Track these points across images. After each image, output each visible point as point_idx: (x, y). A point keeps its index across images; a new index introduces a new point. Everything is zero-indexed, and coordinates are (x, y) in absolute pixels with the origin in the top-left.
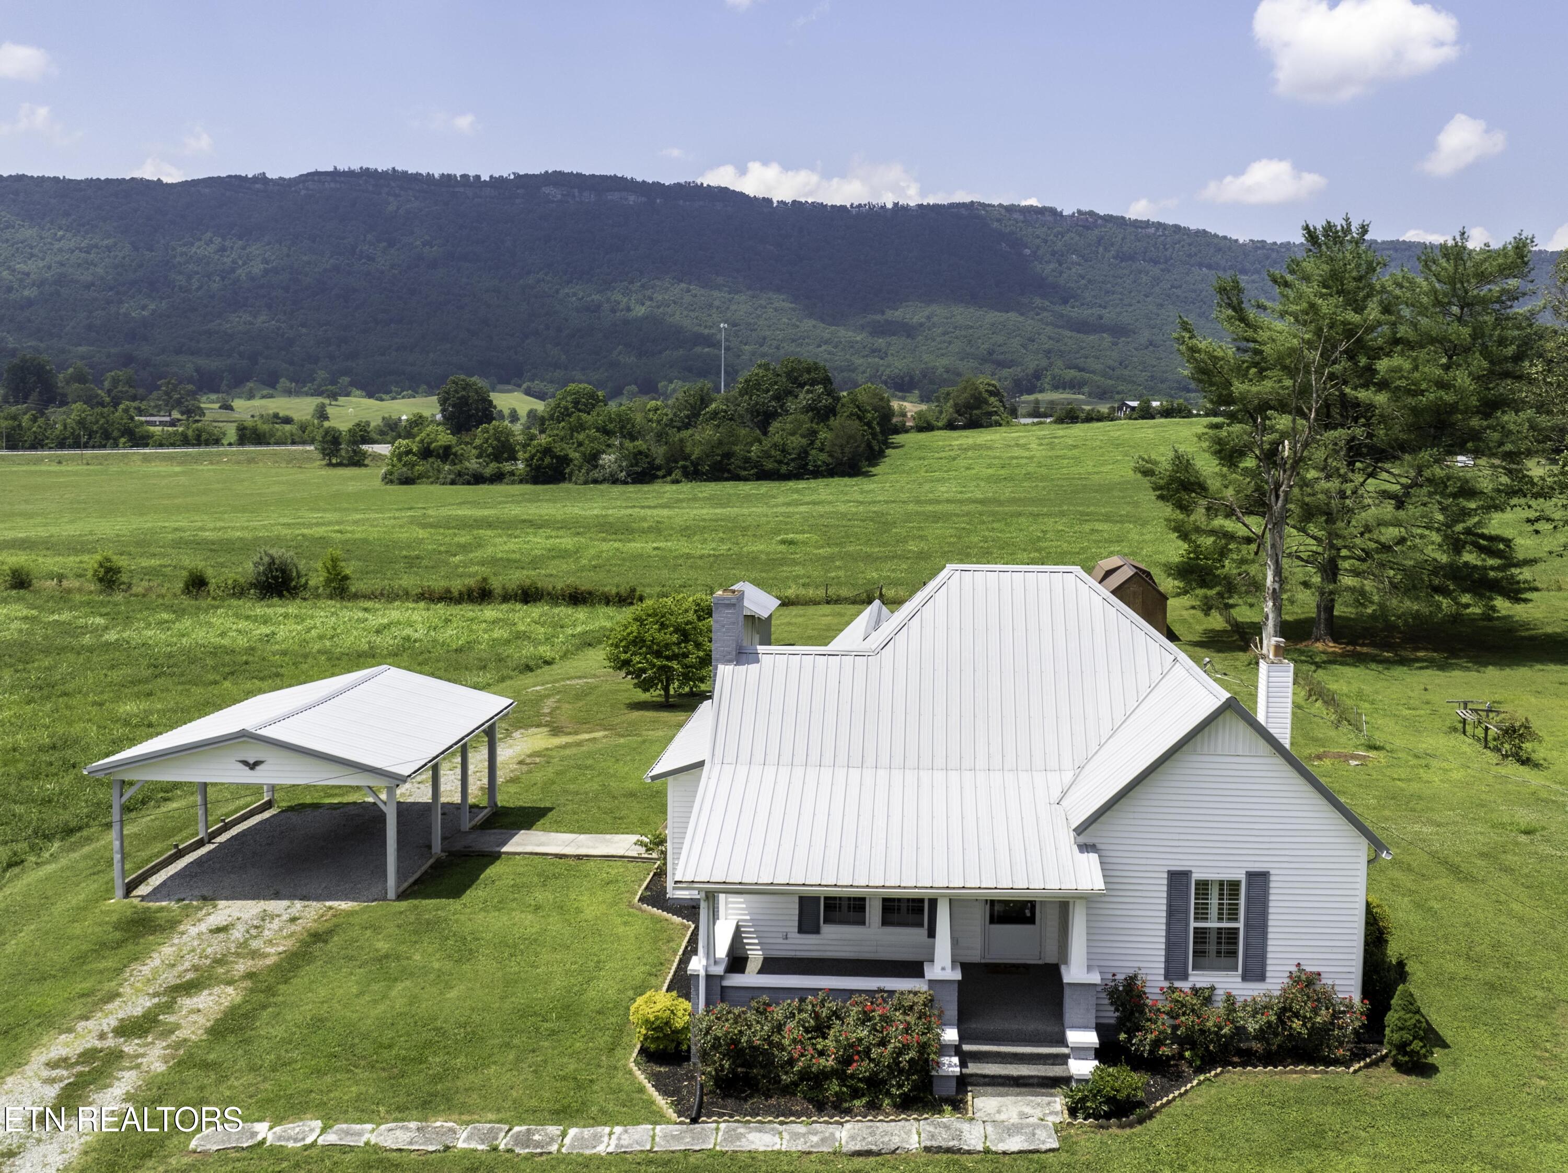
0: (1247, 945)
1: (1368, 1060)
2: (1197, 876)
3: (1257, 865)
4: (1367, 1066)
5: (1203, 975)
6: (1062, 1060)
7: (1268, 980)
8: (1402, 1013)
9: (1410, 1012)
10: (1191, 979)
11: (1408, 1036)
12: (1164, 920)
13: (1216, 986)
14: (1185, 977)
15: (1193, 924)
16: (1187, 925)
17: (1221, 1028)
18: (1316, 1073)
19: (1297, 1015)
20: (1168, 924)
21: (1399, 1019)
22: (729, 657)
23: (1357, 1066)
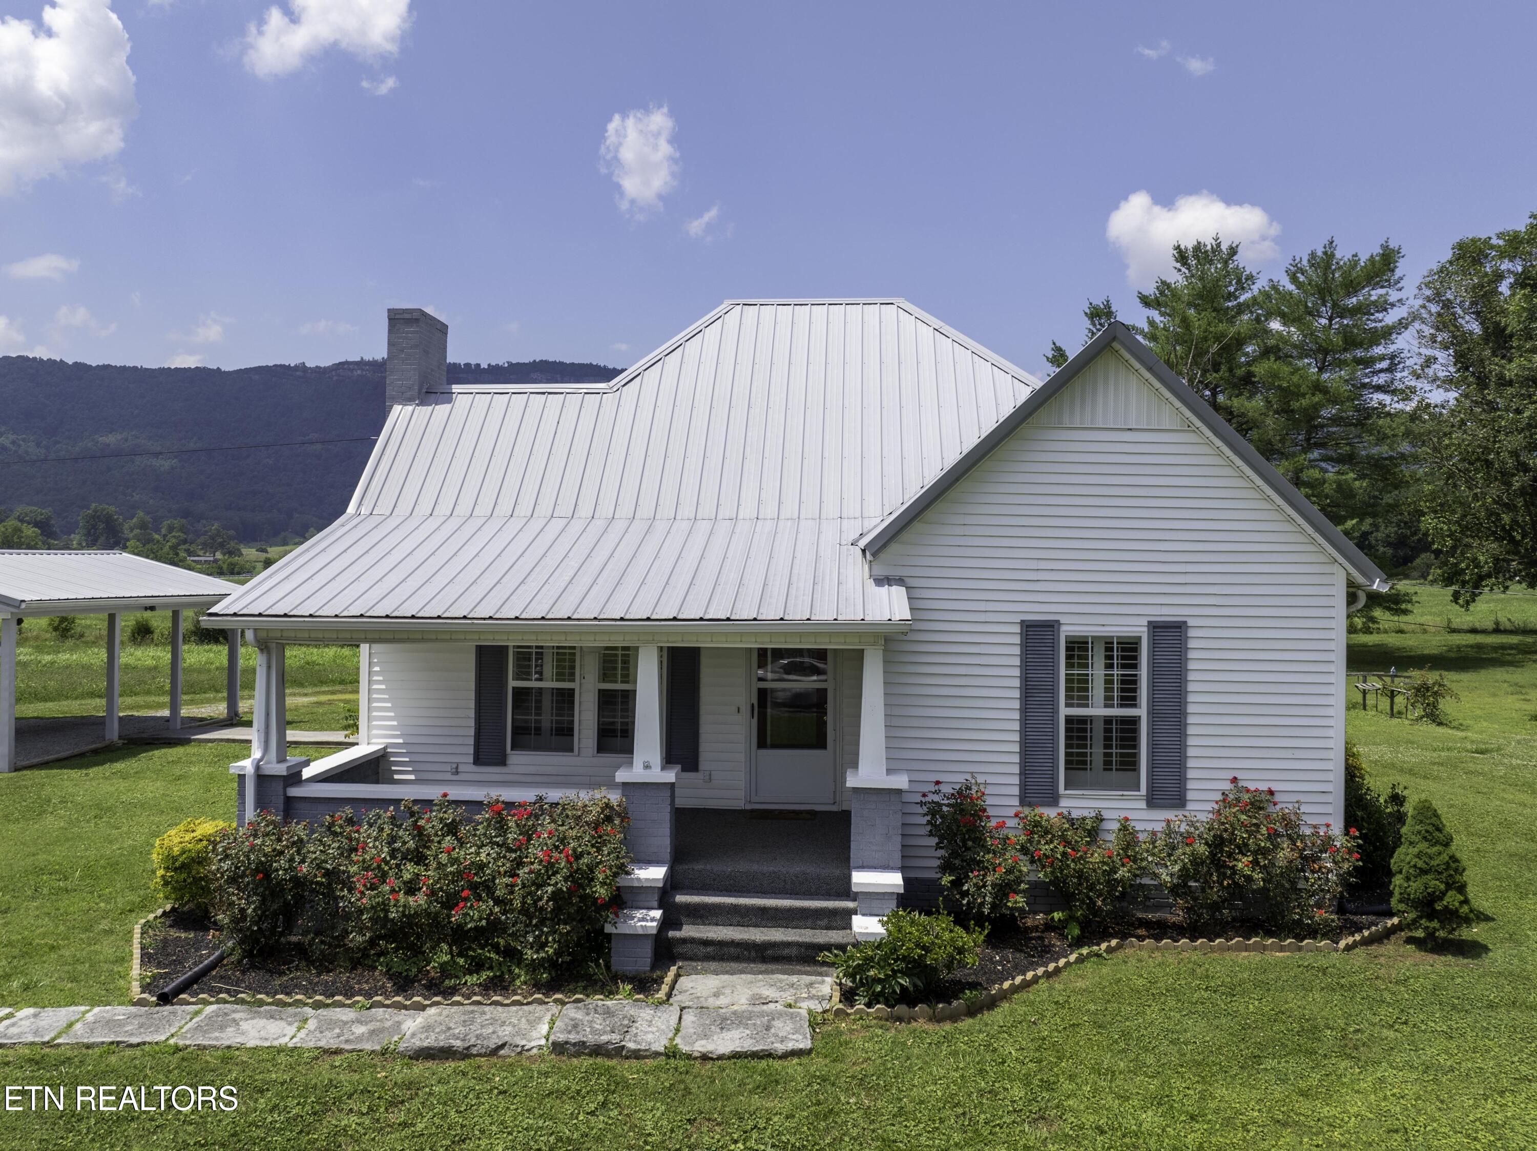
0: (1153, 747)
1: (1366, 933)
2: (1070, 628)
3: (1166, 611)
4: (1366, 942)
5: (1082, 797)
6: (843, 919)
7: (1190, 806)
8: (1423, 846)
9: (1437, 842)
10: (1064, 803)
11: (1437, 884)
12: (1017, 705)
13: (1106, 814)
14: (1053, 800)
15: (1064, 711)
16: (1055, 711)
17: (1114, 870)
18: (1282, 949)
19: (1243, 849)
20: (1025, 710)
21: (1418, 856)
22: (408, 394)
23: (1350, 940)
